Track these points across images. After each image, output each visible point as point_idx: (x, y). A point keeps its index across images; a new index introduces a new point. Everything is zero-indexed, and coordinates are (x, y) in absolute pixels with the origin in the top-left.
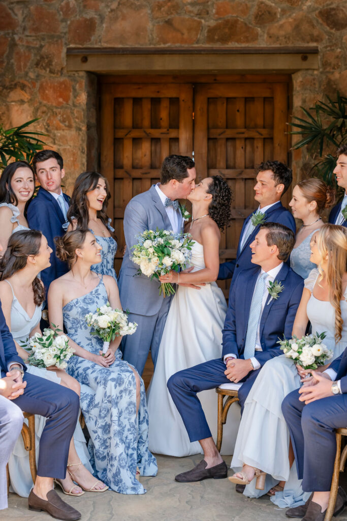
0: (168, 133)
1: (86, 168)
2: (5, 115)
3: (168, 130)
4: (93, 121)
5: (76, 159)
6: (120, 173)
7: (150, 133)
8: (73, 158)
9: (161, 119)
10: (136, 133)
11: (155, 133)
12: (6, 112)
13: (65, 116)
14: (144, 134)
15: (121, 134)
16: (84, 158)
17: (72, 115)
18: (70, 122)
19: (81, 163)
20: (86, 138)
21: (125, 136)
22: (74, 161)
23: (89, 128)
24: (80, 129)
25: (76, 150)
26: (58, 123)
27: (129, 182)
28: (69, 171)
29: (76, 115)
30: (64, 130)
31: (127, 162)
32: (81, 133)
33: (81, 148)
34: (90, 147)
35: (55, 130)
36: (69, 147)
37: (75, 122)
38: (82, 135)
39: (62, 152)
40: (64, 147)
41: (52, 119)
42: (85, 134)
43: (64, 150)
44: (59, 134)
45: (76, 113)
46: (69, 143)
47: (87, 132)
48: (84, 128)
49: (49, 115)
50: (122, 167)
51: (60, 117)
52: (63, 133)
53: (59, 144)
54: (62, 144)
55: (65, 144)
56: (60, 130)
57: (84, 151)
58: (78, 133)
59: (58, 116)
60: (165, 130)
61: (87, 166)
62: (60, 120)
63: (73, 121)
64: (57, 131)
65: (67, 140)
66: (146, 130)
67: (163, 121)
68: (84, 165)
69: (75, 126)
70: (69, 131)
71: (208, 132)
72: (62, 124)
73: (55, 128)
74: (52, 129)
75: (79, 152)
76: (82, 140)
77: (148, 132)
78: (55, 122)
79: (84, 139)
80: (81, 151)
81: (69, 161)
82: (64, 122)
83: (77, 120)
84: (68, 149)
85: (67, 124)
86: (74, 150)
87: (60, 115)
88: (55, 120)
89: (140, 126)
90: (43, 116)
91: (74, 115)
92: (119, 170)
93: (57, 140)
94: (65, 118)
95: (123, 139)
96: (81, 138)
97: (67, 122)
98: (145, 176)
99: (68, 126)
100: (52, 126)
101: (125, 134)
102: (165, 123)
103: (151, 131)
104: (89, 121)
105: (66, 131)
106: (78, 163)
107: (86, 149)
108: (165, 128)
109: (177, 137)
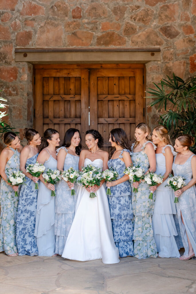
0: (75, 98)
1: (27, 118)
3: (74, 96)
5: (21, 112)
6: (47, 121)
9: (70, 89)
10: (56, 98)
11: (67, 97)
13: (14, 88)
14: (61, 98)
15: (47, 98)
16: (25, 112)
17: (18, 87)
18: (17, 91)
19: (24, 115)
20: (27, 100)
21: (50, 99)
22: (20, 114)
23: (28, 95)
24: (23, 95)
25: (21, 108)
26: (10, 92)
27: (52, 126)
28: (17, 120)
29: (20, 87)
30: (14, 96)
31: (51, 114)
32: (24, 97)
33: (24, 106)
34: (29, 106)
35: (9, 96)
36: (17, 106)
37: (20, 91)
38: (24, 98)
39: (12, 109)
40: (14, 106)
41: (6, 89)
42: (26, 98)
43: (14, 107)
44: (11, 98)
45: (21, 86)
46: (17, 103)
47: (27, 97)
48: (25, 95)
49: (5, 87)
50: (48, 117)
51: (11, 88)
52: (14, 97)
53: (11, 104)
54: (12, 104)
55: (14, 104)
56: (12, 96)
57: (25, 108)
58: (22, 97)
59: (10, 88)
60: (72, 96)
61: (28, 116)
62: (12, 90)
63: (19, 91)
64: (10, 97)
65: (15, 102)
66: (61, 96)
67: (72, 90)
68: (26, 116)
69: (20, 93)
70: (17, 96)
71: (98, 97)
72: (13, 92)
73: (8, 95)
74: (7, 95)
75: (23, 109)
76: (24, 102)
77: (63, 97)
78: (8, 91)
79: (25, 101)
80: (24, 108)
81: (17, 114)
82: (14, 91)
83: (21, 90)
84: (17, 107)
85: (15, 92)
86: (20, 108)
87: (11, 87)
88: (8, 90)
89: (58, 93)
90: (1, 88)
91: (19, 87)
92: (46, 119)
93: (10, 102)
94: (14, 89)
95: (48, 101)
96: (23, 100)
97: (16, 91)
98: (61, 122)
99: (16, 93)
100: (6, 94)
101: (50, 98)
102: (72, 92)
103: (64, 96)
104: (28, 91)
105: (15, 97)
106: (22, 115)
107: (27, 107)
108: (73, 95)
109: (80, 100)
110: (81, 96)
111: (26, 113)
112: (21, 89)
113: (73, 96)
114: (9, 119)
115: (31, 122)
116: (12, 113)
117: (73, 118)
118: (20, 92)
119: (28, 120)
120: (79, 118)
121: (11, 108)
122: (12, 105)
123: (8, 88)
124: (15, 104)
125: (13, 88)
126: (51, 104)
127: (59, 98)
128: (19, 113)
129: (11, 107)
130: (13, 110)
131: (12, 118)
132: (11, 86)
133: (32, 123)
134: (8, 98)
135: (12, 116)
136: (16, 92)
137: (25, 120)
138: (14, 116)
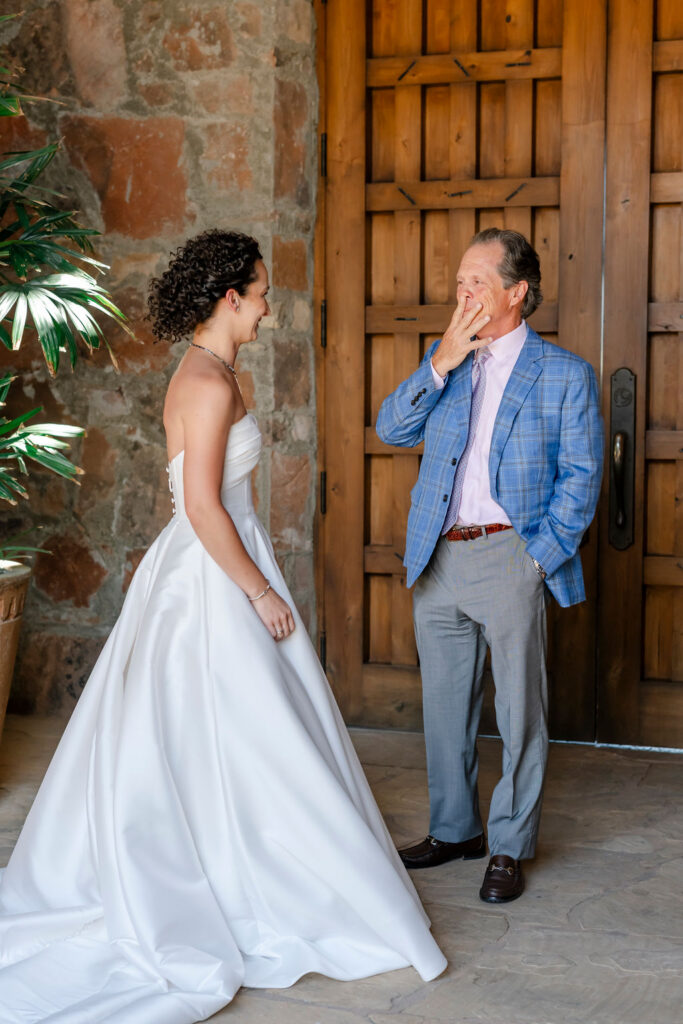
0: (528, 64)
1: (272, 181)
2: (49, 34)
3: (529, 53)
4: (302, 36)
5: (244, 153)
6: (385, 197)
7: (473, 67)
8: (237, 154)
9: (508, 19)
10: (430, 70)
11: (491, 65)
12: (54, 24)
13: (212, 25)
14: (456, 70)
15: (385, 74)
16: (265, 150)
17: (231, 20)
18: (226, 43)
19: (260, 168)
20: (271, 89)
21: (401, 77)
22: (239, 162)
23: (281, 59)
24: (255, 63)
25: (243, 129)
26: (193, 49)
27: (411, 222)
28: (224, 193)
29: (243, 19)
30: (210, 67)
31: (405, 160)
32: (256, 73)
33: (258, 121)
34: (285, 119)
35: (185, 70)
36: (223, 120)
37: (241, 41)
38: (260, 79)
39: (204, 137)
40: (210, 119)
41: (177, 35)
42: (267, 77)
43: (210, 128)
44: (196, 83)
45: (243, 13)
46: (224, 110)
47: (273, 71)
48: (267, 59)
49: (168, 24)
50: (390, 179)
51: (200, 29)
52: (209, 76)
53: (196, 112)
54: (204, 111)
55: (211, 110)
56: (199, 68)
57: (267, 130)
58: (248, 69)
59: (192, 26)
60: (517, 55)
61: (278, 174)
62: (200, 37)
63: (234, 38)
64: (190, 72)
65: (217, 100)
66: (461, 58)
67: (515, 25)
68: (267, 172)
69: (240, 53)
70: (223, 69)
71: (654, 53)
72: (205, 50)
73: (184, 63)
74: (178, 67)
75: (252, 133)
76: (259, 97)
77: (467, 65)
78: (184, 45)
79: (263, 91)
80: (258, 131)
81: (224, 161)
82: (211, 42)
83: (246, 36)
84: (223, 126)
85: (217, 49)
86: (239, 130)
87: (198, 24)
88: (186, 40)
89: (445, 45)
90: (153, 29)
91: (237, 20)
92: (381, 186)
93: (190, 101)
94: (213, 32)
95: (392, 88)
96: (255, 90)
97: (219, 42)
98: (456, 202)
99: (222, 55)
100: (176, 58)
101: (401, 72)
102: (520, 31)
103: (475, 58)
104: (282, 38)
105: (215, 72)
106: (251, 168)
107: (272, 124)
108: (520, 48)
109: (557, 74)
110: (561, 55)
111: (269, 158)
112: (245, 28)
113: (521, 53)
114: (189, 192)
115: (303, 201)
116: (201, 161)
117: (519, 177)
118: (240, 46)
119: (279, 191)
120: (552, 175)
121: (198, 131)
122: (200, 116)
123: (184, 28)
124: (214, 112)
125: (205, 25)
126: (407, 103)
127: (451, 72)
128: (233, 156)
129: (197, 127)
130: (206, 144)
131: (201, 184)
132: (198, 18)
133: (312, 212)
134: (184, 79)
135: (204, 177)
136: (222, 45)
137: (265, 191)
138: (210, 176)
